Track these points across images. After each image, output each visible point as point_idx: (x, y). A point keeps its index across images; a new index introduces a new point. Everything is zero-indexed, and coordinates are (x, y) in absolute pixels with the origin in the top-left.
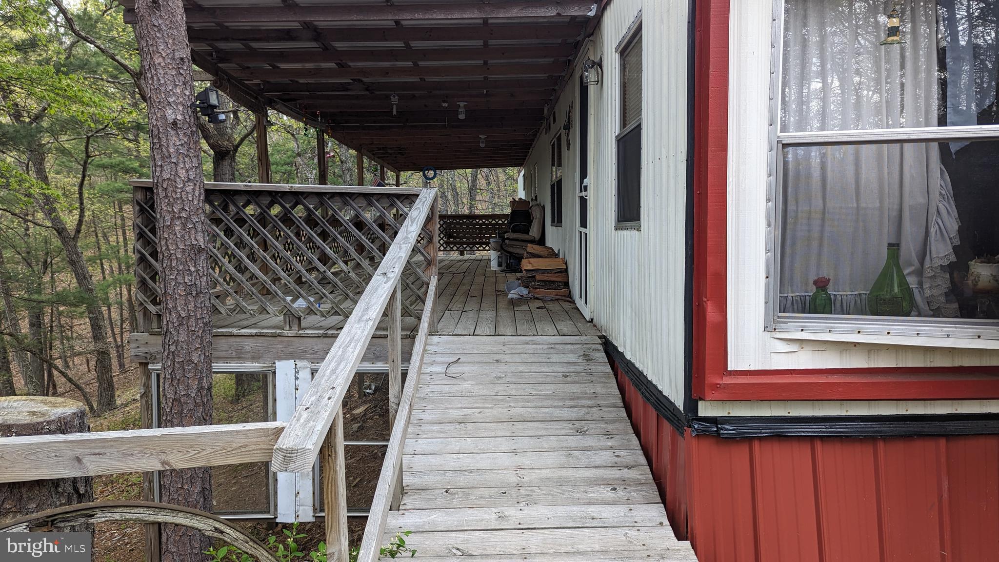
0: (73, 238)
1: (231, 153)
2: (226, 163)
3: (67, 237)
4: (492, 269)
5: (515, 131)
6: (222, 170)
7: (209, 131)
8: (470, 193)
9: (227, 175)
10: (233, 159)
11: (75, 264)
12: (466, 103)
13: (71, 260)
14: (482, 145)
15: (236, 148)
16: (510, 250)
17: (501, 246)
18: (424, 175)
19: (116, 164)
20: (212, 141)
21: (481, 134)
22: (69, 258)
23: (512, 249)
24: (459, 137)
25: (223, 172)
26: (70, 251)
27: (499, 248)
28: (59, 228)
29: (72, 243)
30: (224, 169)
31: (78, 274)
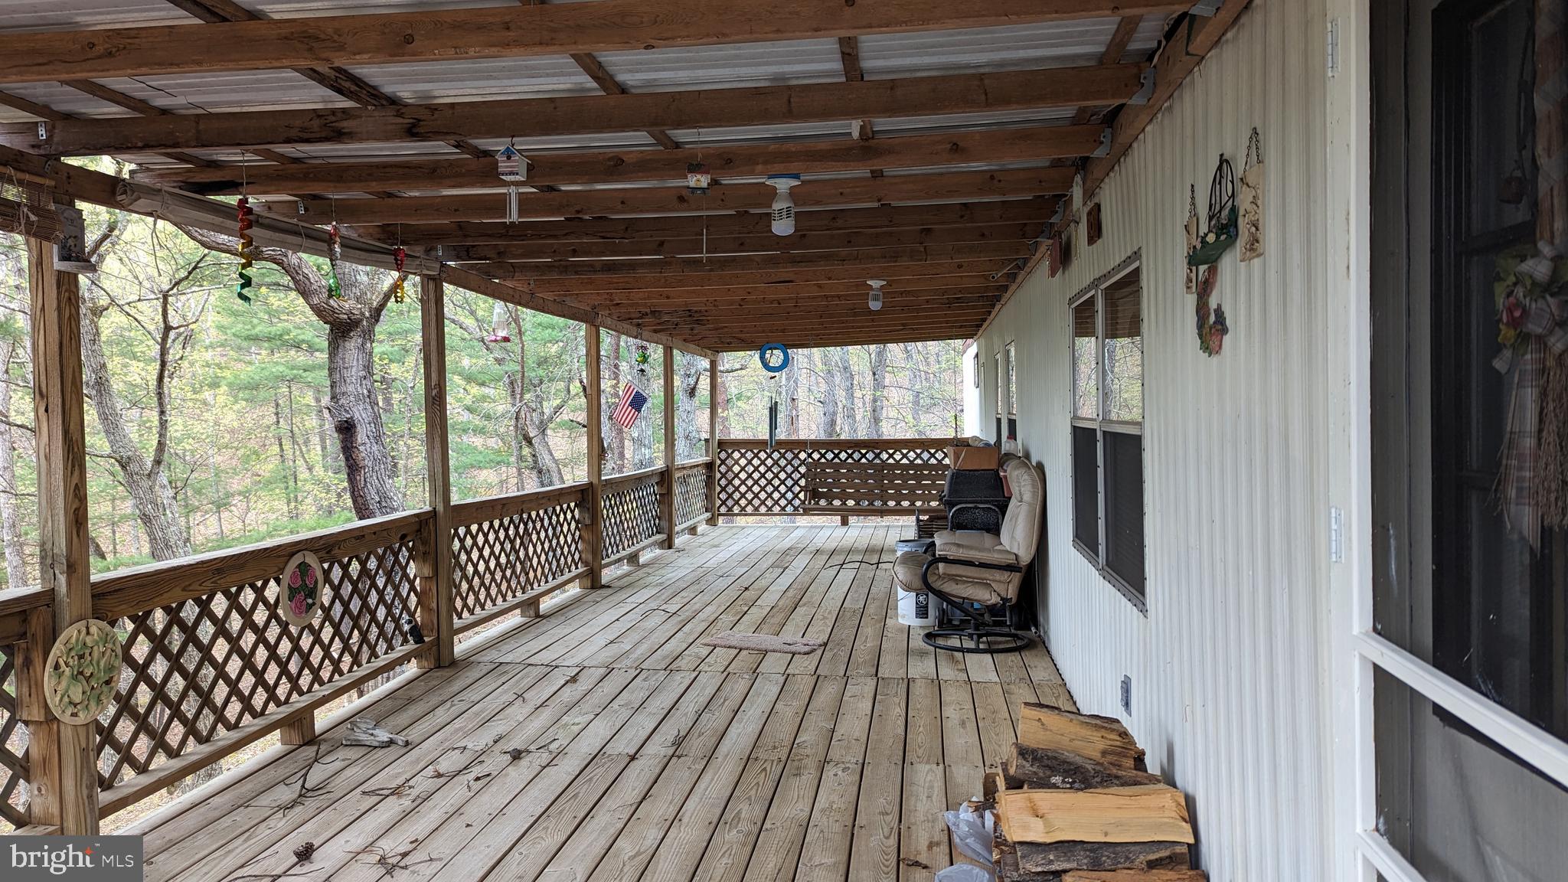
0: (149, 475)
1: (365, 323)
2: (352, 344)
3: (137, 474)
4: (900, 620)
5: (960, 266)
6: (343, 359)
7: (309, 279)
8: (874, 374)
9: (354, 369)
10: (369, 335)
11: (150, 522)
12: (795, 183)
13: (144, 515)
14: (875, 305)
15: (377, 313)
16: (949, 588)
17: (925, 578)
18: (762, 358)
19: (276, 335)
20: (316, 301)
21: (872, 278)
22: (140, 510)
23: (954, 586)
24: (820, 286)
25: (344, 363)
26: (142, 499)
27: (918, 583)
28: (122, 457)
29: (145, 483)
30: (347, 356)
31: (155, 539)
